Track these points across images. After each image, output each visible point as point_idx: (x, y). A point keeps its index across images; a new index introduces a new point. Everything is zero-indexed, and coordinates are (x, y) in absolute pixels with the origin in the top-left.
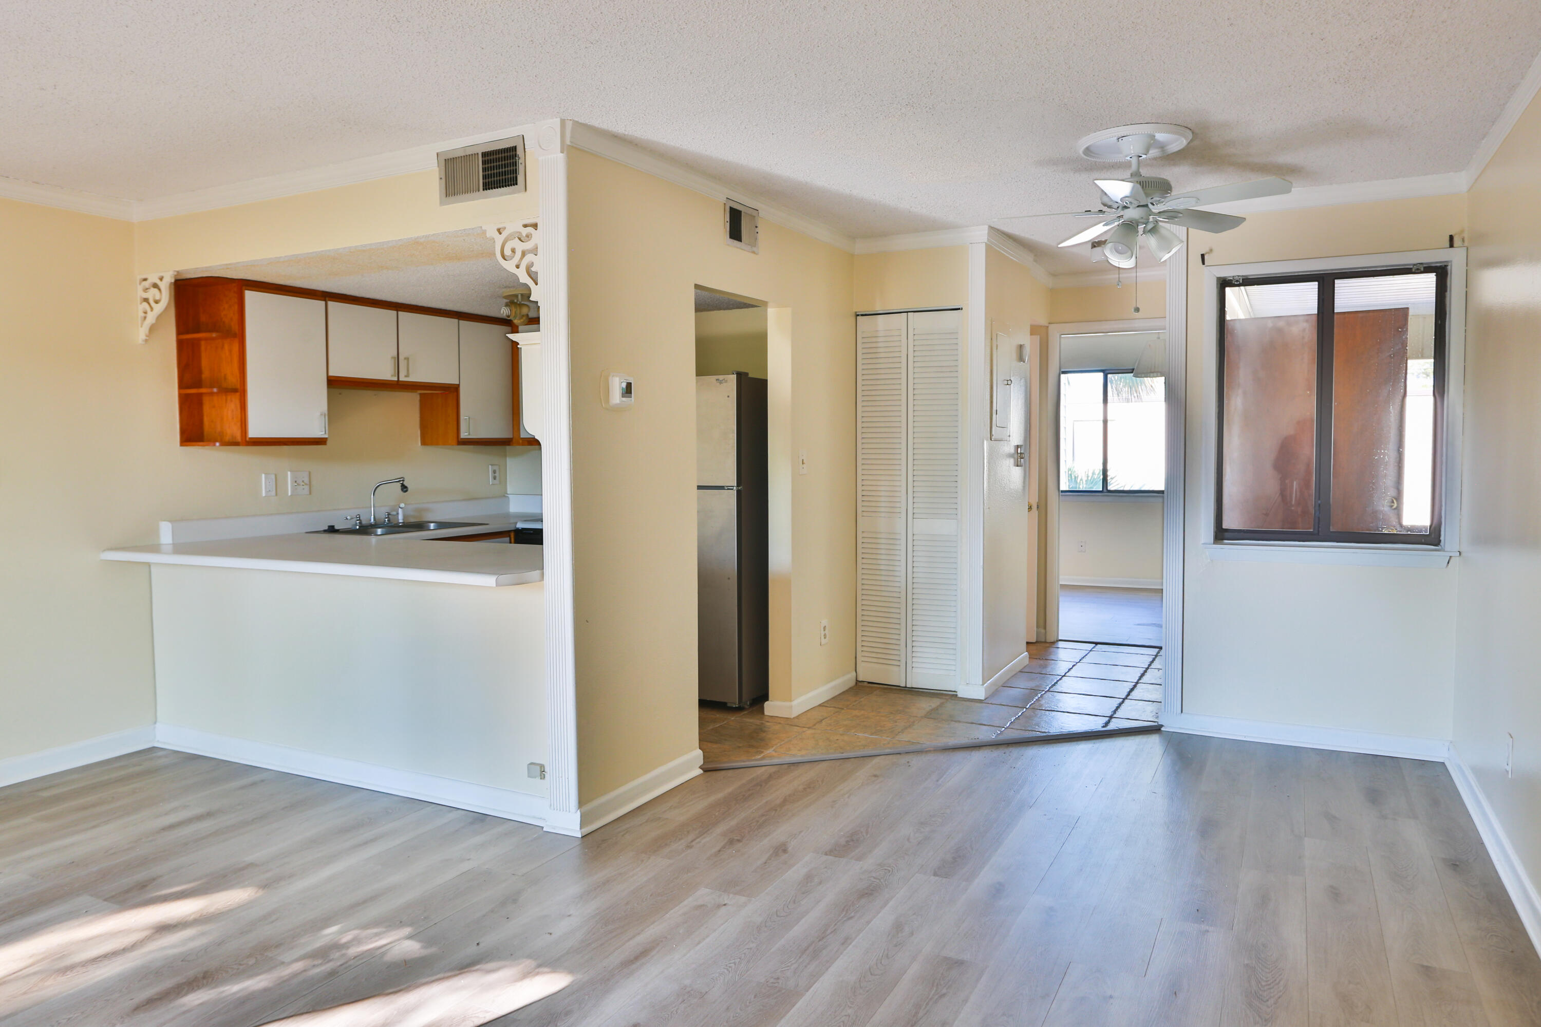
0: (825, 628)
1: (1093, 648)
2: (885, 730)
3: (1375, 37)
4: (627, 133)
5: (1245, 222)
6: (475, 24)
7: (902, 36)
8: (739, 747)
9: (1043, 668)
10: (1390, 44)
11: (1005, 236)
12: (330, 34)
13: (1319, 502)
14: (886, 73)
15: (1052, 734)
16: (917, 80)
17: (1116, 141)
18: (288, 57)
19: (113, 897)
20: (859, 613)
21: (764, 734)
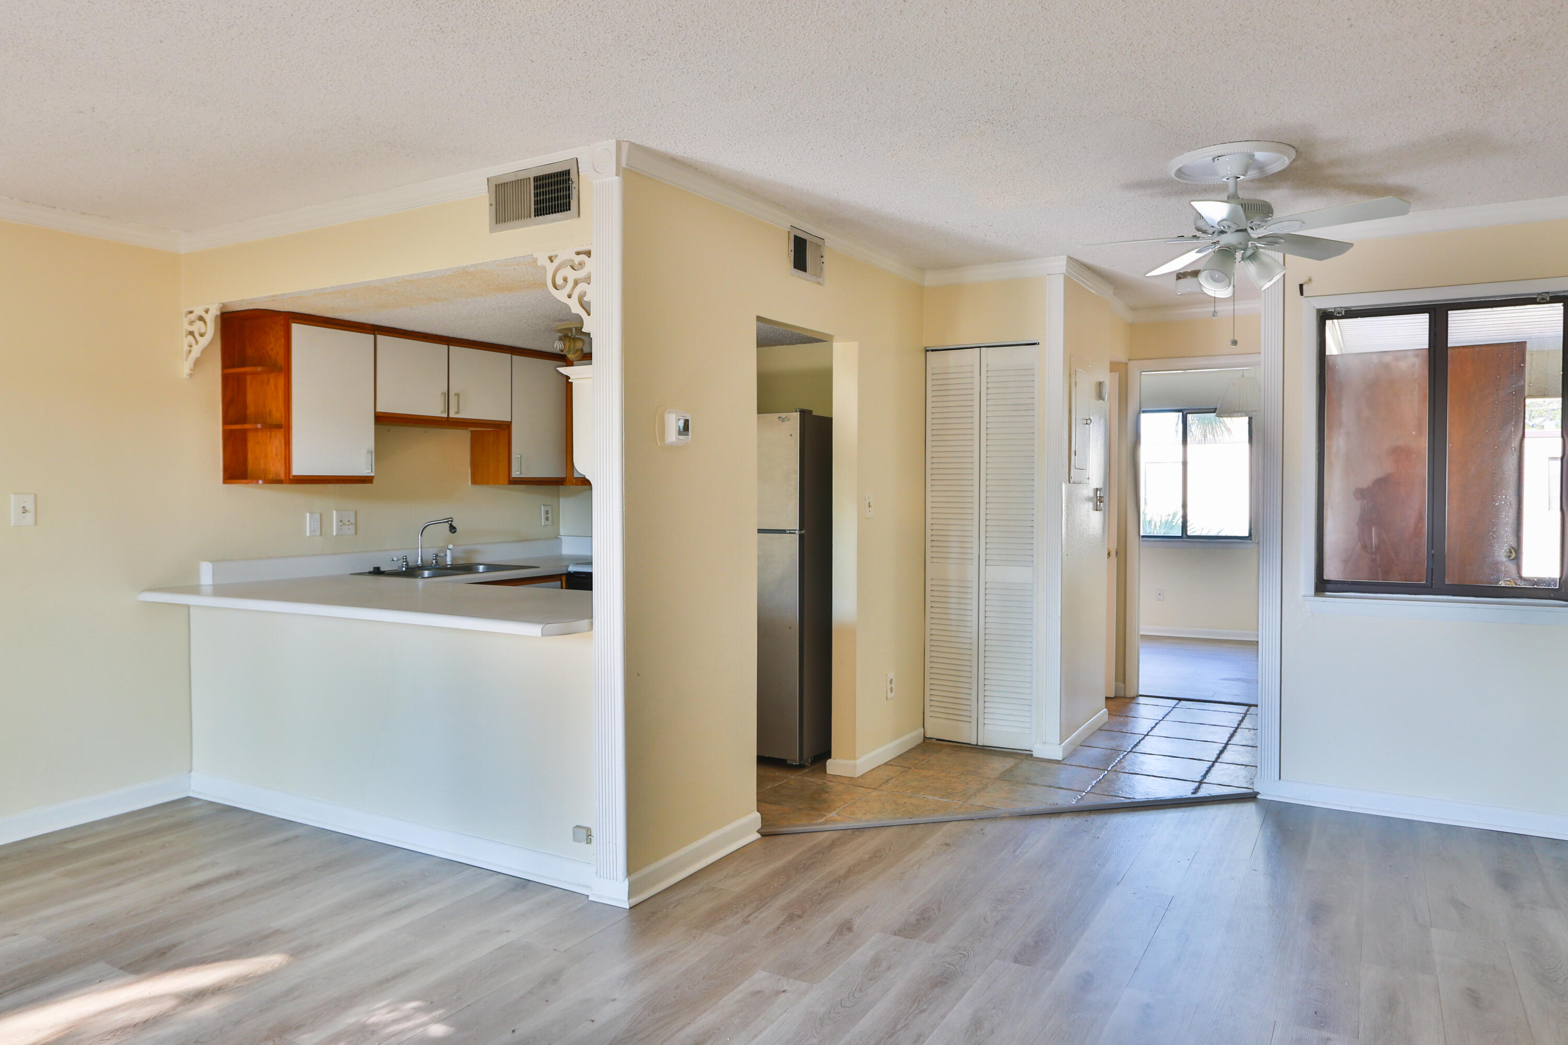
0: (891, 681)
1: (1176, 704)
2: (957, 793)
3: (1513, 38)
4: (686, 156)
5: (1352, 249)
6: (524, 34)
7: (985, 43)
8: (800, 809)
9: (1124, 726)
10: (1530, 45)
11: (1083, 266)
12: (372, 47)
13: (1433, 552)
14: (966, 86)
15: (1137, 800)
16: (999, 93)
17: (1211, 161)
18: (329, 73)
19: (130, 965)
20: (928, 665)
21: (827, 795)
